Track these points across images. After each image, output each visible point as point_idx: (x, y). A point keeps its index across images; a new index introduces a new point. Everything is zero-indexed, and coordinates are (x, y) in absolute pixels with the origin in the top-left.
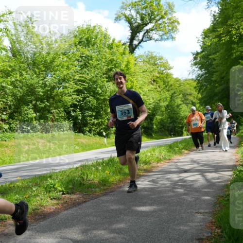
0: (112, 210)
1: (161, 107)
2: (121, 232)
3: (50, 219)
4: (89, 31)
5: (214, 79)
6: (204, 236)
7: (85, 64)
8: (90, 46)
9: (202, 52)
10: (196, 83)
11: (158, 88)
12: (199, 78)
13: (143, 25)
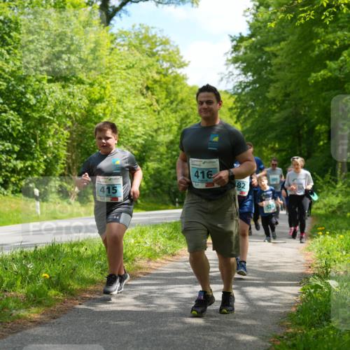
1: (158, 143)
5: (270, 95)
9: (251, 36)
10: (233, 100)
11: (155, 103)
12: (240, 91)
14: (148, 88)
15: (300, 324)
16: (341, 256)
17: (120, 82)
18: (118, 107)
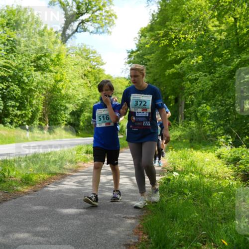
0: (36, 211)
1: (90, 103)
2: (46, 236)
4: (19, 13)
6: (131, 241)
7: (12, 49)
8: (19, 30)
9: (137, 51)
10: (128, 82)
11: (88, 83)
13: (78, 14)
14: (85, 75)
16: (181, 161)
17: (70, 71)
18: (70, 84)
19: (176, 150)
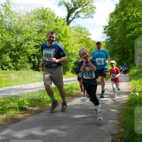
2: (65, 130)
3: (22, 121)
4: (43, 11)
5: (115, 41)
6: (114, 133)
7: (41, 31)
8: (44, 20)
9: (109, 26)
10: (105, 44)
11: (83, 46)
12: (107, 41)
13: (75, 8)
14: (81, 42)
15: (129, 106)
16: (139, 86)
17: (73, 40)
18: (73, 47)
19: (136, 80)
